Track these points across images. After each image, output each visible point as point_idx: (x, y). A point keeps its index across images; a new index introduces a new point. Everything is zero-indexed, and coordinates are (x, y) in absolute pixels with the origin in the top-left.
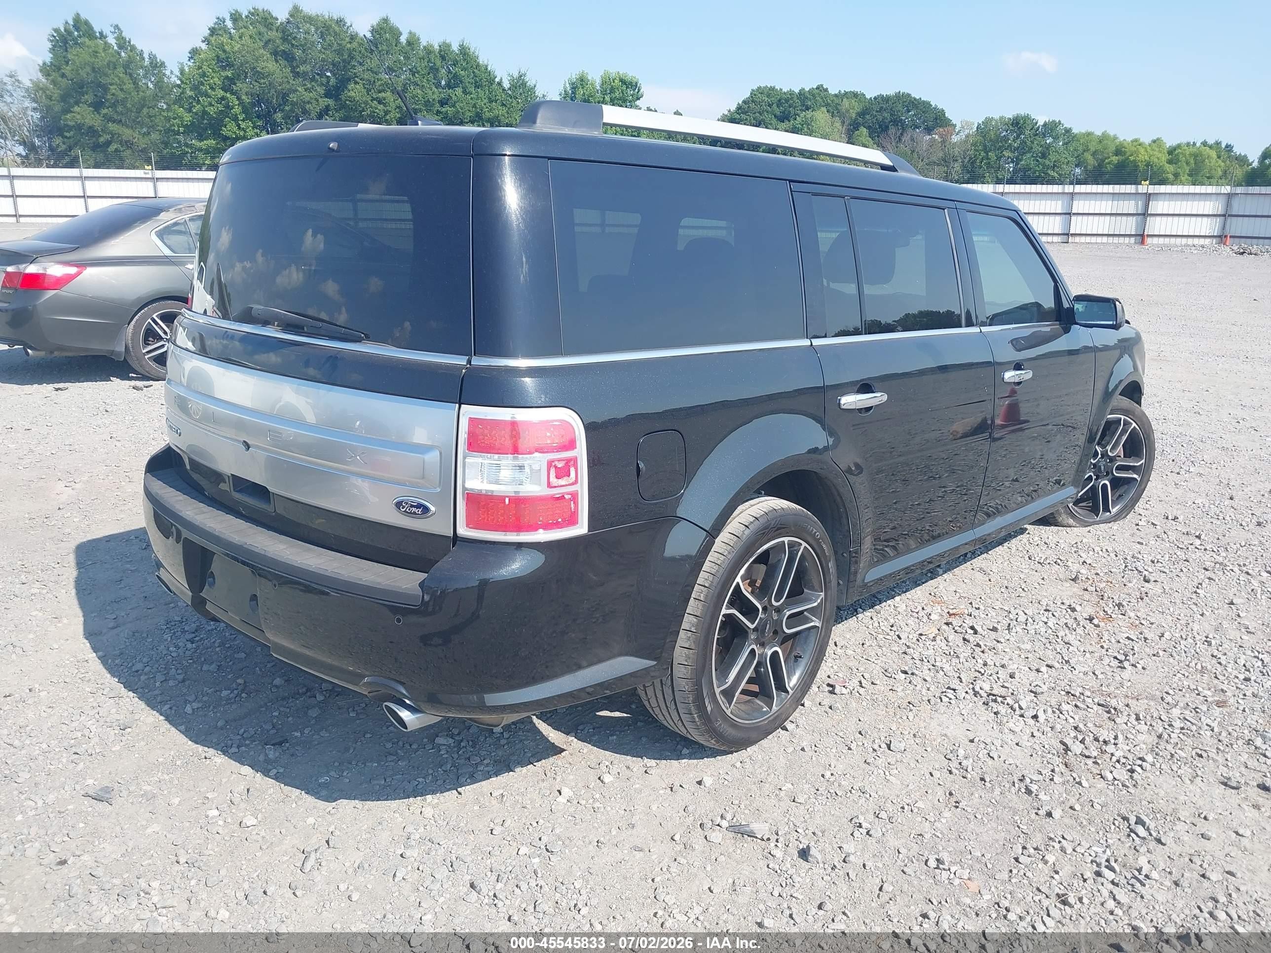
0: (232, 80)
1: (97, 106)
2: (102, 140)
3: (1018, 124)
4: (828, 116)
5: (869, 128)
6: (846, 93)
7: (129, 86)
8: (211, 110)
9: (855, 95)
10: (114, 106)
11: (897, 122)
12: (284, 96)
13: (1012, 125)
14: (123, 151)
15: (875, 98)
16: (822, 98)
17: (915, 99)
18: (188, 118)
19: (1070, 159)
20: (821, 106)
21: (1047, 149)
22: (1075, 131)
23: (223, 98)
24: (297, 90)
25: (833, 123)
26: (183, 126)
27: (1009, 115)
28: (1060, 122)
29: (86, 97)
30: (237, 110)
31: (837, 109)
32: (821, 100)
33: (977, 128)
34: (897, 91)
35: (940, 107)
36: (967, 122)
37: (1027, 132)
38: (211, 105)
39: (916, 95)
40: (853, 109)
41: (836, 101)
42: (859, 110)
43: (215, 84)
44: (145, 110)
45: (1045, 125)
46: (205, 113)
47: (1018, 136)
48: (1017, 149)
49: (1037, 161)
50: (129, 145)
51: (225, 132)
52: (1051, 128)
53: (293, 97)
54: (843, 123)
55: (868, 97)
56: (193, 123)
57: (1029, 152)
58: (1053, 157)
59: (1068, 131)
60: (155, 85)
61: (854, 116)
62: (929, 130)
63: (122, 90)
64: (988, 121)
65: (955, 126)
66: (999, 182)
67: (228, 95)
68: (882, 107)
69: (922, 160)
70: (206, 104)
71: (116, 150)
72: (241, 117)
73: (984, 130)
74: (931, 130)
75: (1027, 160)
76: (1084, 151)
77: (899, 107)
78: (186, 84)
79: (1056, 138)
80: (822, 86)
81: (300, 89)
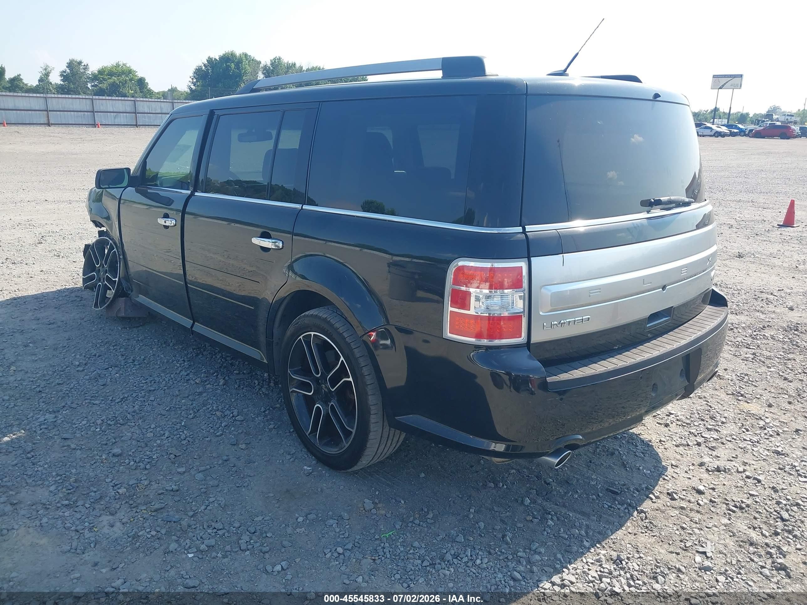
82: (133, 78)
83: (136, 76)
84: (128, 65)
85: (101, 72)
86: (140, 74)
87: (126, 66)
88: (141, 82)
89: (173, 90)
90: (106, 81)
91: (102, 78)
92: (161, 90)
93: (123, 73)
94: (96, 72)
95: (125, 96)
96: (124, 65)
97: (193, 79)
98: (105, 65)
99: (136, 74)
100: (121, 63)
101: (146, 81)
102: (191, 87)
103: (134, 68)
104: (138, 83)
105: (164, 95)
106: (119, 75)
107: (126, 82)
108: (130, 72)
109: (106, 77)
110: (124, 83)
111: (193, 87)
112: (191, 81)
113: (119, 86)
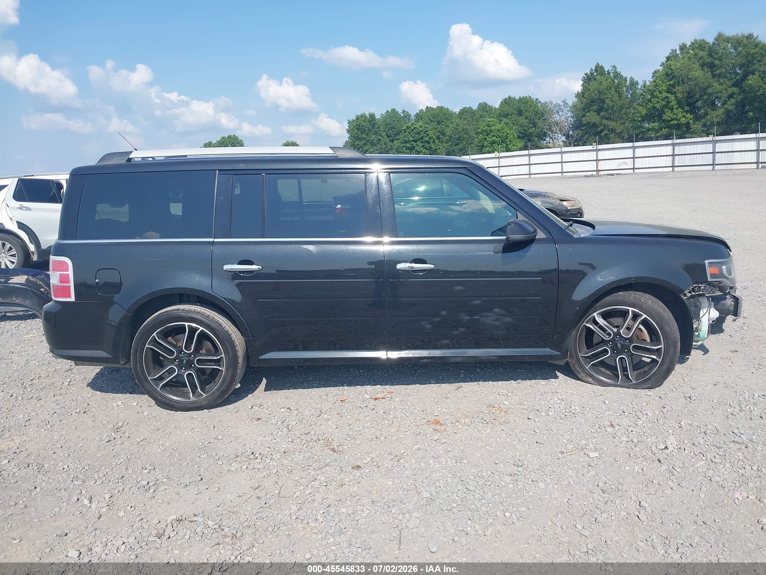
0: (673, 86)
1: (598, 112)
2: (599, 129)
7: (616, 98)
8: (658, 106)
10: (607, 110)
12: (704, 90)
14: (609, 134)
18: (644, 112)
23: (666, 97)
24: (713, 86)
26: (641, 117)
29: (594, 107)
30: (674, 103)
38: (658, 102)
43: (662, 90)
44: (624, 111)
46: (654, 108)
50: (612, 130)
51: (664, 117)
53: (710, 91)
56: (646, 114)
60: (631, 95)
63: (612, 101)
67: (669, 95)
70: (655, 102)
71: (605, 134)
72: (675, 107)
78: (646, 92)
81: (715, 85)
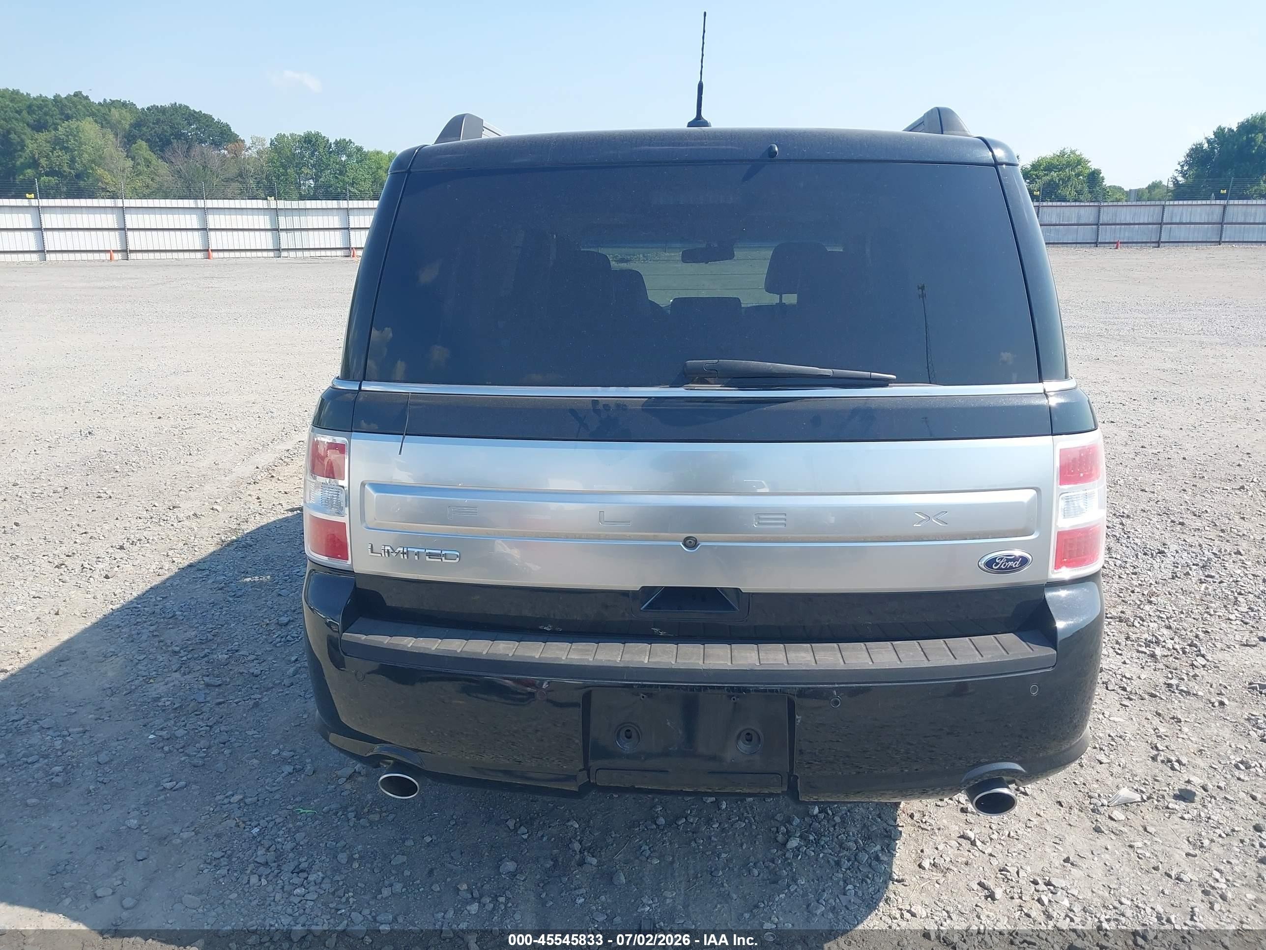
3: (311, 141)
4: (97, 127)
5: (147, 141)
6: (113, 102)
9: (124, 105)
11: (179, 136)
13: (305, 142)
15: (148, 109)
16: (85, 107)
17: (195, 112)
19: (367, 176)
20: (85, 116)
21: (344, 166)
22: (365, 150)
25: (104, 136)
27: (301, 132)
28: (350, 141)
31: (106, 120)
32: (83, 109)
33: (271, 144)
34: (173, 102)
35: (224, 121)
36: (257, 138)
37: (321, 150)
39: (195, 107)
40: (125, 120)
41: (103, 110)
42: (132, 121)
45: (337, 143)
47: (313, 154)
48: (314, 166)
49: (337, 178)
52: (342, 146)
54: (116, 135)
55: (139, 107)
57: (327, 168)
58: (351, 174)
59: (359, 149)
61: (127, 127)
62: (217, 145)
64: (280, 138)
65: (243, 141)
66: (302, 198)
68: (159, 119)
69: (217, 177)
73: (278, 145)
74: (220, 145)
75: (326, 176)
76: (378, 168)
77: (179, 119)
79: (349, 156)
80: (80, 92)
82: (1081, 171)
83: (1088, 168)
84: (1078, 153)
85: (1035, 167)
86: (1093, 165)
87: (1075, 154)
88: (1094, 178)
89: (1154, 186)
90: (1041, 178)
91: (1036, 175)
92: (1135, 187)
93: (1068, 164)
94: (1029, 167)
95: (1064, 200)
96: (1073, 152)
97: (1182, 166)
98: (1043, 156)
99: (1089, 165)
100: (1068, 151)
101: (1101, 175)
102: (1176, 180)
103: (1086, 156)
104: (1088, 178)
105: (1138, 195)
106: (1060, 168)
107: (1069, 178)
108: (1080, 162)
109: (1041, 173)
110: (1066, 181)
111: (1181, 179)
112: (1179, 168)
113: (1058, 185)
